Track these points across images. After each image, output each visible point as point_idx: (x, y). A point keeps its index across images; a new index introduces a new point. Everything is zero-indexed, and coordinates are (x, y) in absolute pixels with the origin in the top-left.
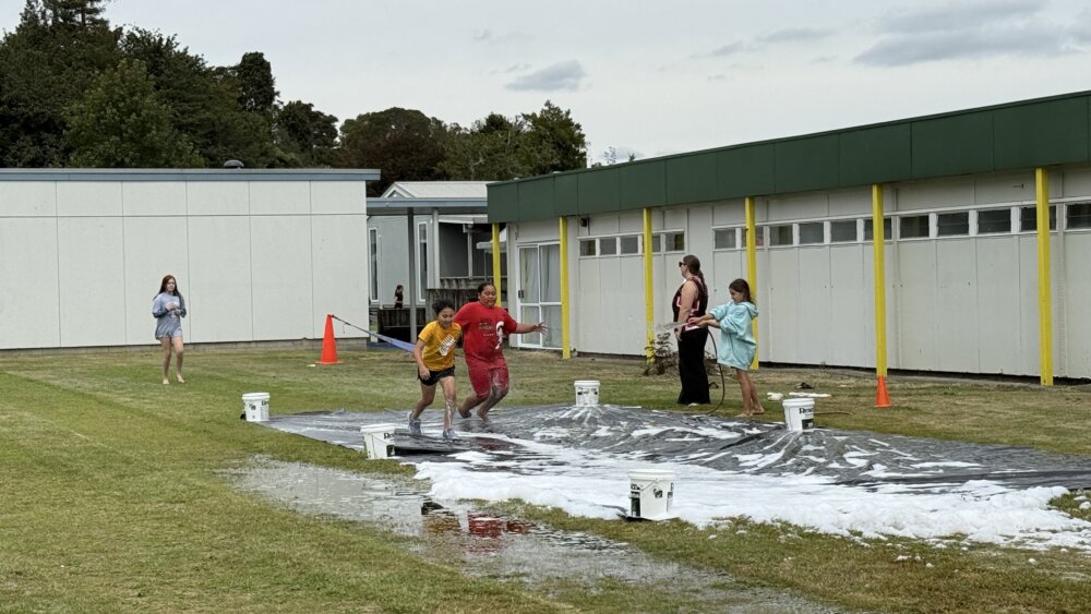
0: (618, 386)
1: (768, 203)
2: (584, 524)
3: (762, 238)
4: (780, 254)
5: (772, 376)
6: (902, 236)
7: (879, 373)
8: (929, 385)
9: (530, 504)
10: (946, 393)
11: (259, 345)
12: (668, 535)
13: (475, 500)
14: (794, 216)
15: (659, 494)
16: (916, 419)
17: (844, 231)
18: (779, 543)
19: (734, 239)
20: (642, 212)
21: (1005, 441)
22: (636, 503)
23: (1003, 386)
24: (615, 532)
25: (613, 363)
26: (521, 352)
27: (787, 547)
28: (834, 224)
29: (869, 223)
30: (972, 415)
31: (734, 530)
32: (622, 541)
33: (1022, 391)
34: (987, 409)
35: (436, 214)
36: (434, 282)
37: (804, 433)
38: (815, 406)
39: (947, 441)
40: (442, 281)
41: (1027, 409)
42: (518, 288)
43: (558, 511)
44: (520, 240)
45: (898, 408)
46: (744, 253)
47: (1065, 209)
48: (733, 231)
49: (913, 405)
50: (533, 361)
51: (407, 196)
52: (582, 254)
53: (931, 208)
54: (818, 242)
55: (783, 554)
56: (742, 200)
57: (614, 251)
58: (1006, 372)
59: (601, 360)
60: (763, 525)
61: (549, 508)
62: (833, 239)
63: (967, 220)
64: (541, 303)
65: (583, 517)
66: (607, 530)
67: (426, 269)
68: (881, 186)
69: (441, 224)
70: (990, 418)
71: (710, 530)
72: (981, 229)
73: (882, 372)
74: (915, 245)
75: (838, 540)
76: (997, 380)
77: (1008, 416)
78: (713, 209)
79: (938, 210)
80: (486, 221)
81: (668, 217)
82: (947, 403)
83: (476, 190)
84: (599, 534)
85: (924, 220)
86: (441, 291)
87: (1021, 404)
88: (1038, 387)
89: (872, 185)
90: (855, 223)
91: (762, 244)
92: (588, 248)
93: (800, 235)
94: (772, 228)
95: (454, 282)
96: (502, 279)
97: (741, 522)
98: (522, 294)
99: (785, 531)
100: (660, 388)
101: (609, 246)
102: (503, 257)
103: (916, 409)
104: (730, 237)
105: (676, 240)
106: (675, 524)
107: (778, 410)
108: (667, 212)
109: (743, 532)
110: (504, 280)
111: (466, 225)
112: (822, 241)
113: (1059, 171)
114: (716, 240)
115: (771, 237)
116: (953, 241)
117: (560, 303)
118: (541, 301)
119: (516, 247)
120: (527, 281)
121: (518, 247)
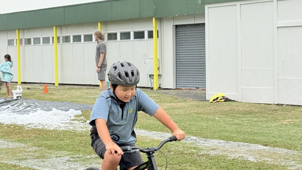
1: (24, 31)
3: (22, 43)
4: (28, 47)
6: (63, 42)
7: (56, 85)
8: (67, 88)
14: (32, 35)
17: (46, 40)
28: (44, 38)
30: (67, 95)
34: (74, 93)
46: (17, 47)
47: (107, 35)
48: (13, 40)
53: (71, 33)
54: (39, 44)
56: (16, 30)
58: (91, 84)
62: (43, 43)
63: (81, 37)
68: (56, 27)
70: (72, 95)
72: (85, 41)
73: (57, 85)
74: (66, 45)
76: (89, 86)
77: (77, 95)
78: (7, 33)
79: (73, 34)
88: (99, 88)
89: (53, 26)
90: (49, 38)
93: (34, 41)
94: (25, 39)
104: (13, 41)
112: (40, 43)
113: (105, 23)
114: (8, 43)
115: (25, 42)
116: (77, 44)
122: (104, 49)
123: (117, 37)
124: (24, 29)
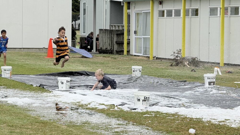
3: (227, 12)
11: (25, 50)
19: (217, 12)
26: (135, 57)
40: (110, 26)
42: (134, 30)
44: (136, 9)
46: (220, 18)
48: (217, 8)
52: (159, 17)
57: (172, 16)
64: (142, 36)
81: (192, 3)
91: (227, 15)
92: (162, 14)
95: (117, 27)
98: (135, 32)
101: (170, 13)
105: (196, 12)
110: (129, 26)
111: (122, 2)
114: (210, 12)
115: (231, 11)
117: (149, 37)
118: (143, 36)
119: (134, 12)
120: (138, 27)
121: (135, 12)
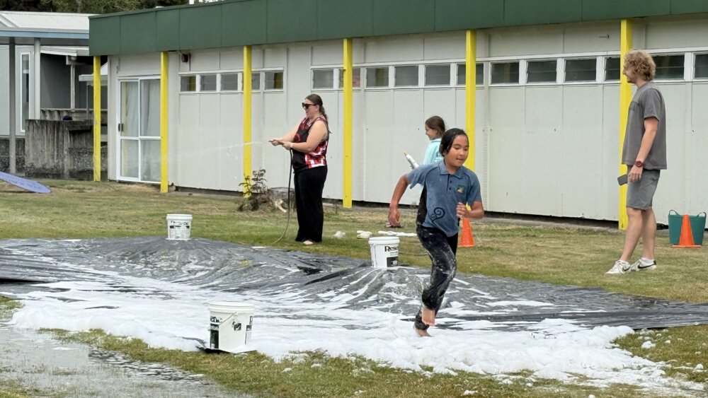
0: (212, 221)
1: (365, 45)
2: (162, 356)
3: (359, 79)
4: (377, 97)
5: (364, 215)
6: (493, 81)
8: (514, 227)
9: (110, 335)
10: (527, 236)
12: (244, 368)
13: (56, 330)
14: (390, 58)
15: (238, 326)
16: (498, 260)
17: (438, 75)
18: (352, 377)
19: (332, 79)
20: (243, 50)
21: (579, 282)
22: (215, 336)
23: (583, 230)
24: (192, 364)
25: (210, 198)
26: (120, 185)
27: (359, 380)
28: (430, 69)
29: (462, 68)
30: (551, 257)
31: (309, 364)
32: (197, 372)
33: (600, 235)
34: (565, 251)
35: (38, 45)
36: (36, 114)
37: (388, 270)
38: (399, 244)
39: (524, 280)
40: (43, 112)
41: (603, 251)
42: (118, 122)
43: (138, 343)
44: (121, 73)
45: (481, 248)
46: (341, 94)
48: (331, 72)
49: (496, 246)
50: (130, 194)
51: (9, 26)
52: (182, 89)
53: (522, 54)
54: (413, 84)
55: (355, 388)
56: (343, 38)
57: (214, 88)
58: (587, 217)
59: (198, 195)
60: (338, 359)
61: (129, 339)
62: (427, 82)
63: (556, 67)
64: (140, 137)
65: (161, 348)
66: (184, 361)
67: (28, 100)
68: (475, 31)
69: (42, 55)
70: (568, 260)
71: (286, 363)
72: (568, 77)
74: (505, 91)
75: (410, 374)
76: (578, 224)
77: (584, 258)
78: (312, 48)
79: (528, 57)
80: (87, 54)
81: (267, 57)
82: (528, 244)
83: (78, 23)
84: (176, 365)
85: (515, 66)
86: (41, 121)
87: (598, 247)
88: (616, 231)
89: (465, 30)
90: (449, 67)
92: (189, 83)
93: (396, 77)
94: (369, 70)
95: (56, 114)
96: (102, 112)
97: (317, 355)
98: (121, 127)
99: (358, 365)
100: (253, 224)
101: (208, 83)
102: (104, 90)
103: (498, 250)
104: (328, 77)
105: (275, 79)
106: (252, 357)
107: (364, 246)
108: (268, 51)
109: (318, 365)
110: (104, 114)
111: (69, 57)
112: (416, 83)
113: (643, 23)
114: (314, 80)
115: (367, 78)
116: (542, 88)
117: (159, 138)
118: (141, 135)
119: (117, 81)
120: (127, 115)
121: (119, 80)
122: (656, 105)
123: (683, 68)
124: (368, 37)
